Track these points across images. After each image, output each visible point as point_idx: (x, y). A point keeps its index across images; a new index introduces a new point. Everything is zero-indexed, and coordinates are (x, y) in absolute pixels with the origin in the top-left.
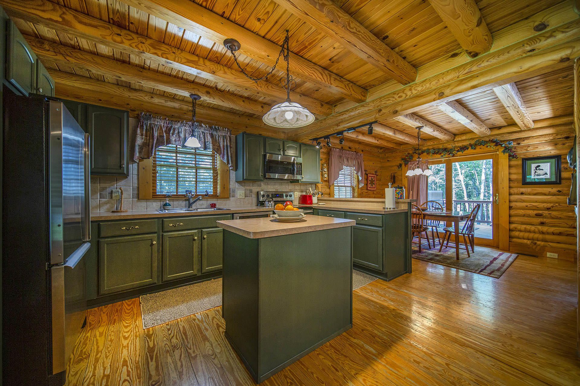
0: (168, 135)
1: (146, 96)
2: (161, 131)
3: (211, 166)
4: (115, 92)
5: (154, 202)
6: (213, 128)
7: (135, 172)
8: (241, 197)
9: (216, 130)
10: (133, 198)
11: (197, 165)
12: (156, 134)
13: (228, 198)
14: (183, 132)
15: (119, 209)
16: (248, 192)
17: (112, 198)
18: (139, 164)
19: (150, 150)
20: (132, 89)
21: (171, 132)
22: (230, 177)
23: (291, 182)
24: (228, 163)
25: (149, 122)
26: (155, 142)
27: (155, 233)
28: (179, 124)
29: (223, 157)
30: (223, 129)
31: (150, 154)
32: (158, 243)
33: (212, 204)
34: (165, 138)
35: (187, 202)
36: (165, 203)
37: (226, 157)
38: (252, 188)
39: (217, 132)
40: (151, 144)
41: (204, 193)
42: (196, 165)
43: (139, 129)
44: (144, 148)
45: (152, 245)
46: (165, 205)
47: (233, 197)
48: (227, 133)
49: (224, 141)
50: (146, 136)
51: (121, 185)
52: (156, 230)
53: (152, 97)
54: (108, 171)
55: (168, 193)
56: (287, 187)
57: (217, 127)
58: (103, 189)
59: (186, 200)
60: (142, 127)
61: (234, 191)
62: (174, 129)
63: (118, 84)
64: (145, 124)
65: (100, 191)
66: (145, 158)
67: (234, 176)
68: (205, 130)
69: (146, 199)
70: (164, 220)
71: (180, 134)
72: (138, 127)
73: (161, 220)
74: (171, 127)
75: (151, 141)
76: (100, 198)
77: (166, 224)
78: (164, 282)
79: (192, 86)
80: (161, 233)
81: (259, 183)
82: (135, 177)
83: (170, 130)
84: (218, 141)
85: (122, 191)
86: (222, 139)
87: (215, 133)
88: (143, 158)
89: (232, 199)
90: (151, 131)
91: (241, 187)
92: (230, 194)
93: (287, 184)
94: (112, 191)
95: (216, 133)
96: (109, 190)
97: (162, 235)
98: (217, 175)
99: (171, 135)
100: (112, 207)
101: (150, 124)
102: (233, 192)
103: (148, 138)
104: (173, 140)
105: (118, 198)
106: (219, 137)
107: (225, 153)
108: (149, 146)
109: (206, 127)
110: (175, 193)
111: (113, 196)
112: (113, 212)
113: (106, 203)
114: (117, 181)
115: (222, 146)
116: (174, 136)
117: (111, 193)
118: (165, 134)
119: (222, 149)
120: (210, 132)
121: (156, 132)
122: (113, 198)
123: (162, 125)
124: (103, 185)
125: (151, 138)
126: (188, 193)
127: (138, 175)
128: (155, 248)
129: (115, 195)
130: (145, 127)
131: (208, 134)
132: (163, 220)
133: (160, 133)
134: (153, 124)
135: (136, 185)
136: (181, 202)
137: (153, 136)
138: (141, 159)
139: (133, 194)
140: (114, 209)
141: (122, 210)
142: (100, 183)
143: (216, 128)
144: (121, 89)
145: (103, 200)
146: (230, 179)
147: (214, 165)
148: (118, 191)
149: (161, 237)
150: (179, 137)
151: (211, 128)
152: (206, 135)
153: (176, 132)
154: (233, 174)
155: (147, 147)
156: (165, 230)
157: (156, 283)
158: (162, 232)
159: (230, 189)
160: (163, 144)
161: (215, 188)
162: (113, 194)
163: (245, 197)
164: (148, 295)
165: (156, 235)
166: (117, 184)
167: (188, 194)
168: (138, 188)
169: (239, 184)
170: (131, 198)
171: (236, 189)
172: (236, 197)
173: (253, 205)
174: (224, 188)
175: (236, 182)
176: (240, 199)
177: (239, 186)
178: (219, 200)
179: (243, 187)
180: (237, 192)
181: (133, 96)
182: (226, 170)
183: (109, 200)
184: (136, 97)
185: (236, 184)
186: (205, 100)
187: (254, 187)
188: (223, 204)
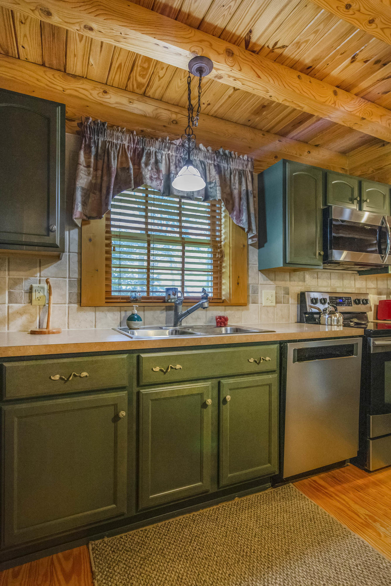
0: (136, 167)
1: (94, 88)
2: (124, 159)
3: (209, 238)
4: (38, 80)
5: (108, 311)
6: (222, 153)
7: (75, 248)
8: (269, 304)
9: (227, 158)
10: (70, 302)
11: (184, 236)
12: (114, 164)
13: (244, 305)
14: (164, 162)
15: (45, 326)
16: (282, 293)
17: (31, 302)
18: (80, 230)
19: (103, 198)
20: (69, 74)
21: (144, 159)
22: (248, 259)
23: (360, 273)
24: (250, 229)
25: (101, 139)
26: (113, 180)
27: (122, 388)
28: (157, 143)
29: (239, 218)
30: (239, 157)
31: (104, 207)
32: (129, 414)
33: (220, 318)
34: (132, 171)
35: (172, 313)
36: (129, 313)
37: (244, 217)
38: (288, 284)
39: (227, 162)
40: (104, 185)
41: (200, 295)
42: (181, 235)
43: (82, 153)
44: (91, 195)
45: (116, 418)
46: (131, 318)
47: (254, 303)
48: (247, 165)
49: (240, 183)
50: (96, 170)
51: (49, 274)
52: (125, 382)
53: (105, 92)
54: (24, 239)
55: (133, 294)
56: (353, 282)
57: (227, 152)
58: (15, 282)
59: (168, 309)
60: (88, 148)
61: (255, 292)
62: (149, 155)
63: (43, 65)
64: (95, 142)
65: (10, 288)
66: (94, 218)
67: (256, 258)
68: (206, 157)
69: (94, 306)
70: (143, 355)
71: (160, 164)
72: (80, 149)
73: (135, 355)
74: (143, 149)
75: (105, 178)
76: (10, 301)
77: (145, 366)
78: (141, 510)
79: (199, 35)
80: (135, 389)
81: (302, 273)
82: (75, 258)
83: (140, 156)
84: (229, 183)
85: (50, 288)
86: (237, 178)
87: (224, 165)
88: (90, 218)
89: (251, 306)
90: (106, 158)
92: (248, 296)
93: (353, 278)
94: (31, 288)
95: (226, 165)
96: (26, 285)
97: (138, 393)
98: (222, 257)
99: (143, 165)
100: (32, 322)
101: (104, 143)
103: (99, 172)
104: (148, 176)
105: (42, 303)
106: (231, 173)
107: (244, 207)
108: (101, 191)
109: (208, 151)
110: (145, 294)
111: (34, 298)
112: (33, 333)
113: (20, 313)
114: (40, 266)
115: (236, 192)
116: (150, 168)
117: (30, 291)
118: (131, 164)
119: (237, 200)
120: (216, 163)
121: (114, 159)
122: (34, 302)
123: (127, 145)
124: (15, 274)
125: (105, 171)
126: (171, 292)
127: (80, 254)
128: (123, 427)
129: (38, 295)
130: (93, 149)
131: (212, 167)
132: (138, 357)
133: (122, 163)
134: (109, 142)
135: (76, 276)
136: (158, 312)
137: (109, 167)
138: (87, 219)
139: (70, 293)
140: (35, 327)
141: (51, 328)
142: (9, 270)
143: (225, 154)
144: (50, 73)
145: (16, 306)
146: (248, 264)
147: (213, 236)
148: (43, 288)
149: (135, 398)
150: (158, 171)
151: (217, 153)
152: (207, 168)
153: (152, 161)
154: (254, 255)
155: (98, 193)
156: (144, 381)
157: (123, 514)
158: (138, 385)
159: (248, 286)
160: (127, 186)
161: (217, 284)
162: (34, 294)
163: (277, 303)
164: (106, 539)
165: (124, 394)
166: (40, 272)
167: (172, 296)
168: (80, 281)
169: (265, 275)
170: (67, 302)
171: (260, 286)
172: (259, 302)
173: (292, 323)
174: (238, 284)
175: (259, 272)
176: (267, 306)
177: (264, 280)
178: (228, 310)
179: (272, 283)
180: (261, 292)
181: (70, 89)
182: (242, 246)
183: (25, 306)
184: (76, 91)
185: (259, 274)
186: (218, 78)
187: (292, 283)
188: (236, 317)
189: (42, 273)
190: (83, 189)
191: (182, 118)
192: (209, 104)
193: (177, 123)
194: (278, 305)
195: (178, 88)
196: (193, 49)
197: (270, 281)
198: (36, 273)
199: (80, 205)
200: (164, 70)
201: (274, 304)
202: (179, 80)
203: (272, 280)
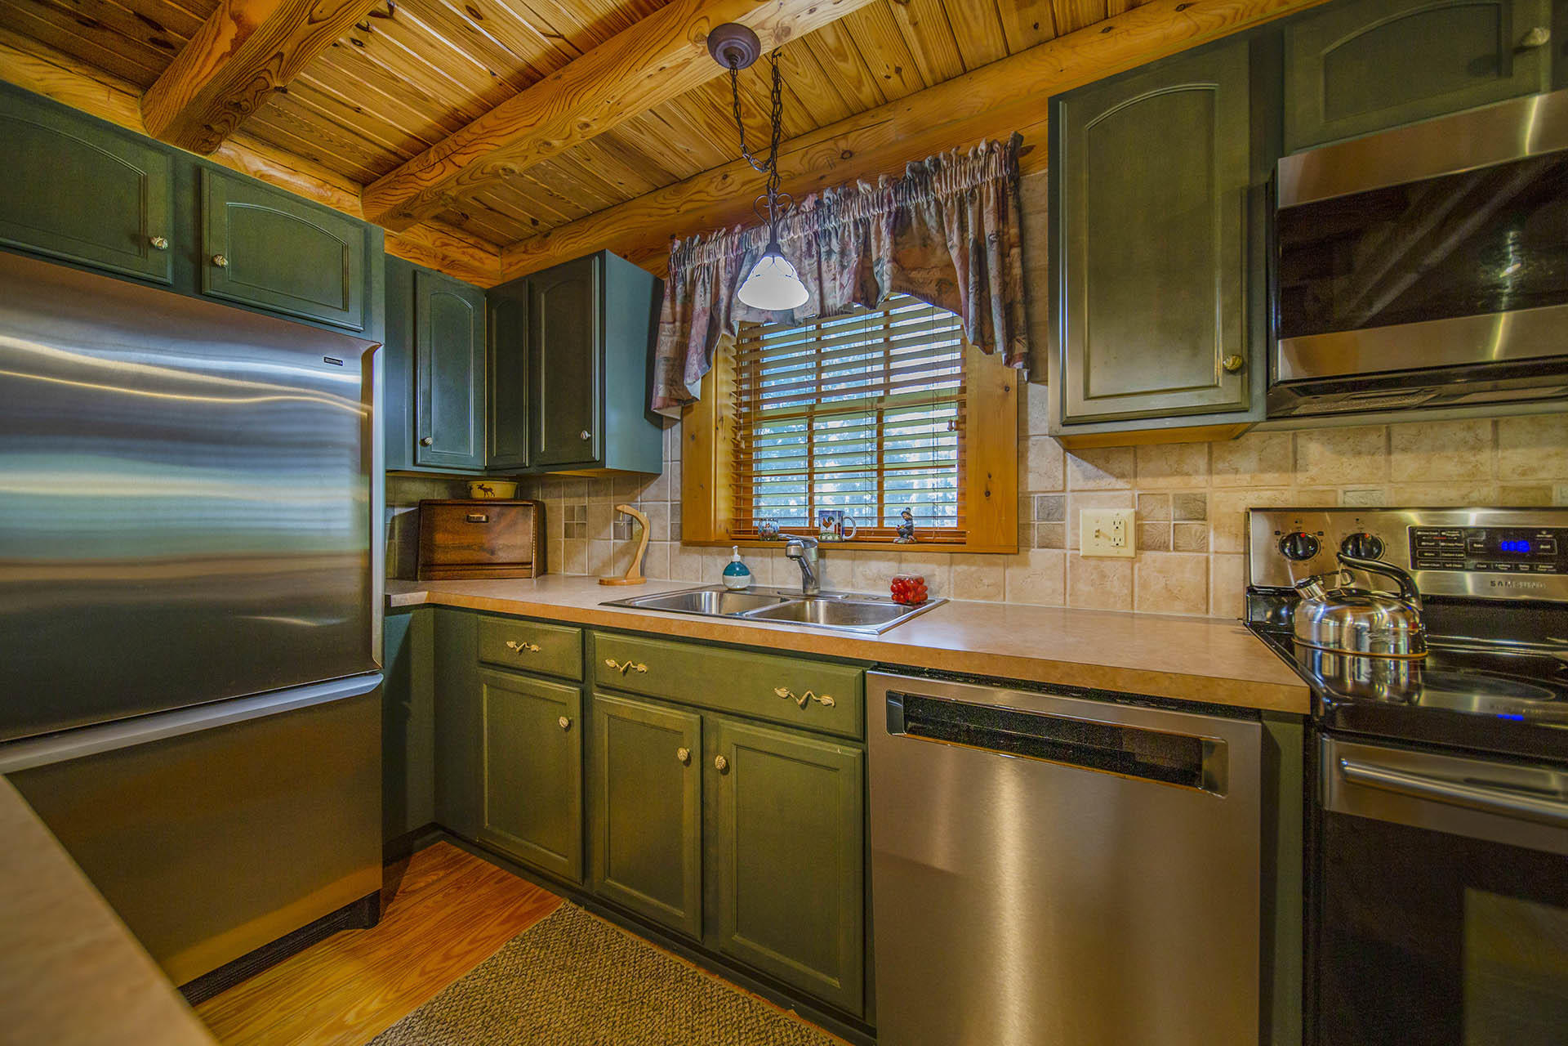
1: (711, 182)
3: (954, 384)
5: (719, 554)
6: (910, 173)
7: (677, 453)
8: (1105, 548)
9: (923, 179)
10: (672, 539)
12: (702, 303)
13: (1012, 551)
16: (1164, 517)
18: (681, 423)
22: (1024, 424)
34: (724, 304)
38: (1198, 484)
43: (666, 303)
47: (1046, 545)
51: (649, 497)
57: (927, 162)
61: (1054, 512)
64: (682, 277)
65: (614, 518)
68: (867, 206)
70: (598, 635)
76: (615, 537)
82: (677, 469)
87: (916, 200)
89: (1037, 555)
91: (1110, 482)
92: (1026, 526)
101: (693, 272)
102: (1048, 516)
106: (939, 213)
109: (875, 187)
110: (806, 525)
115: (954, 255)
117: (631, 522)
118: (723, 292)
119: (959, 275)
120: (893, 207)
121: (704, 294)
123: (722, 259)
127: (682, 462)
129: (637, 528)
130: (679, 290)
134: (698, 267)
135: (679, 497)
138: (684, 405)
139: (672, 524)
144: (660, 196)
146: (1023, 438)
151: (894, 183)
159: (1025, 499)
163: (1141, 546)
166: (641, 495)
168: (682, 506)
169: (1092, 462)
170: (669, 539)
171: (1069, 496)
172: (1068, 544)
173: (1219, 621)
174: (988, 494)
175: (1068, 455)
176: (1101, 558)
177: (1087, 478)
178: (959, 564)
179: (1120, 484)
180: (1076, 515)
181: (684, 203)
182: (1001, 391)
183: (628, 544)
184: (691, 201)
185: (1068, 458)
186: (786, 36)
187: (1217, 480)
188: (986, 582)
189: (643, 494)
190: (667, 359)
191: (859, 136)
192: (898, 70)
193: (851, 154)
194: (1148, 555)
195: (814, 88)
196: (692, 36)
197: (1113, 480)
198: (636, 497)
199: (661, 386)
200: (758, 81)
201: (1130, 551)
202: (797, 77)
203: (1122, 476)
